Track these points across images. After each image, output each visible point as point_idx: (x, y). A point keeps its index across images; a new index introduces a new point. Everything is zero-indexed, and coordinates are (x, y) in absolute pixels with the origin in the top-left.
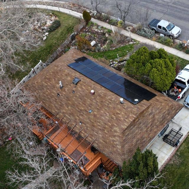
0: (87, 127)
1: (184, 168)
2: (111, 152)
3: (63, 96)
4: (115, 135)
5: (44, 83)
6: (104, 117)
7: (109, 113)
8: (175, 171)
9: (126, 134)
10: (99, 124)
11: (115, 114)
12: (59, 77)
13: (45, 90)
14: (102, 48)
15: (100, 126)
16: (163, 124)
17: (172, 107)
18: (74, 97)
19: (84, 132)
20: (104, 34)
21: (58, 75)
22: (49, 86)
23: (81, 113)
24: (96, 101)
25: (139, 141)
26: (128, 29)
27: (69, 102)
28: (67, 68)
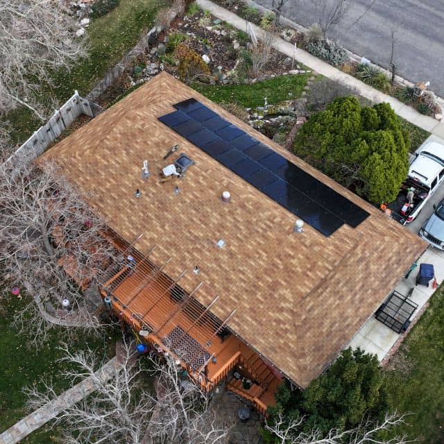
0: (212, 281)
1: (418, 382)
2: (273, 349)
3: (150, 197)
4: (282, 307)
5: (99, 157)
6: (255, 261)
7: (266, 252)
8: (400, 388)
9: (308, 307)
10: (241, 276)
11: (282, 257)
12: (138, 147)
13: (103, 177)
14: (225, 77)
15: (245, 282)
16: (386, 285)
17: (405, 246)
18: (180, 204)
19: (204, 294)
20: (228, 41)
21: (137, 143)
22: (112, 168)
23: (197, 245)
24: (234, 219)
25: (337, 325)
26: (285, 36)
27: (166, 213)
28: (158, 127)
